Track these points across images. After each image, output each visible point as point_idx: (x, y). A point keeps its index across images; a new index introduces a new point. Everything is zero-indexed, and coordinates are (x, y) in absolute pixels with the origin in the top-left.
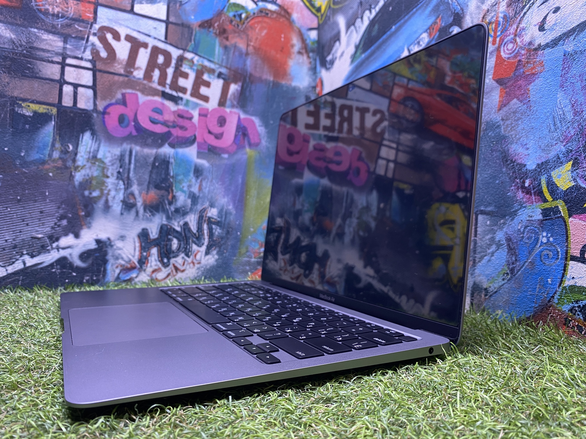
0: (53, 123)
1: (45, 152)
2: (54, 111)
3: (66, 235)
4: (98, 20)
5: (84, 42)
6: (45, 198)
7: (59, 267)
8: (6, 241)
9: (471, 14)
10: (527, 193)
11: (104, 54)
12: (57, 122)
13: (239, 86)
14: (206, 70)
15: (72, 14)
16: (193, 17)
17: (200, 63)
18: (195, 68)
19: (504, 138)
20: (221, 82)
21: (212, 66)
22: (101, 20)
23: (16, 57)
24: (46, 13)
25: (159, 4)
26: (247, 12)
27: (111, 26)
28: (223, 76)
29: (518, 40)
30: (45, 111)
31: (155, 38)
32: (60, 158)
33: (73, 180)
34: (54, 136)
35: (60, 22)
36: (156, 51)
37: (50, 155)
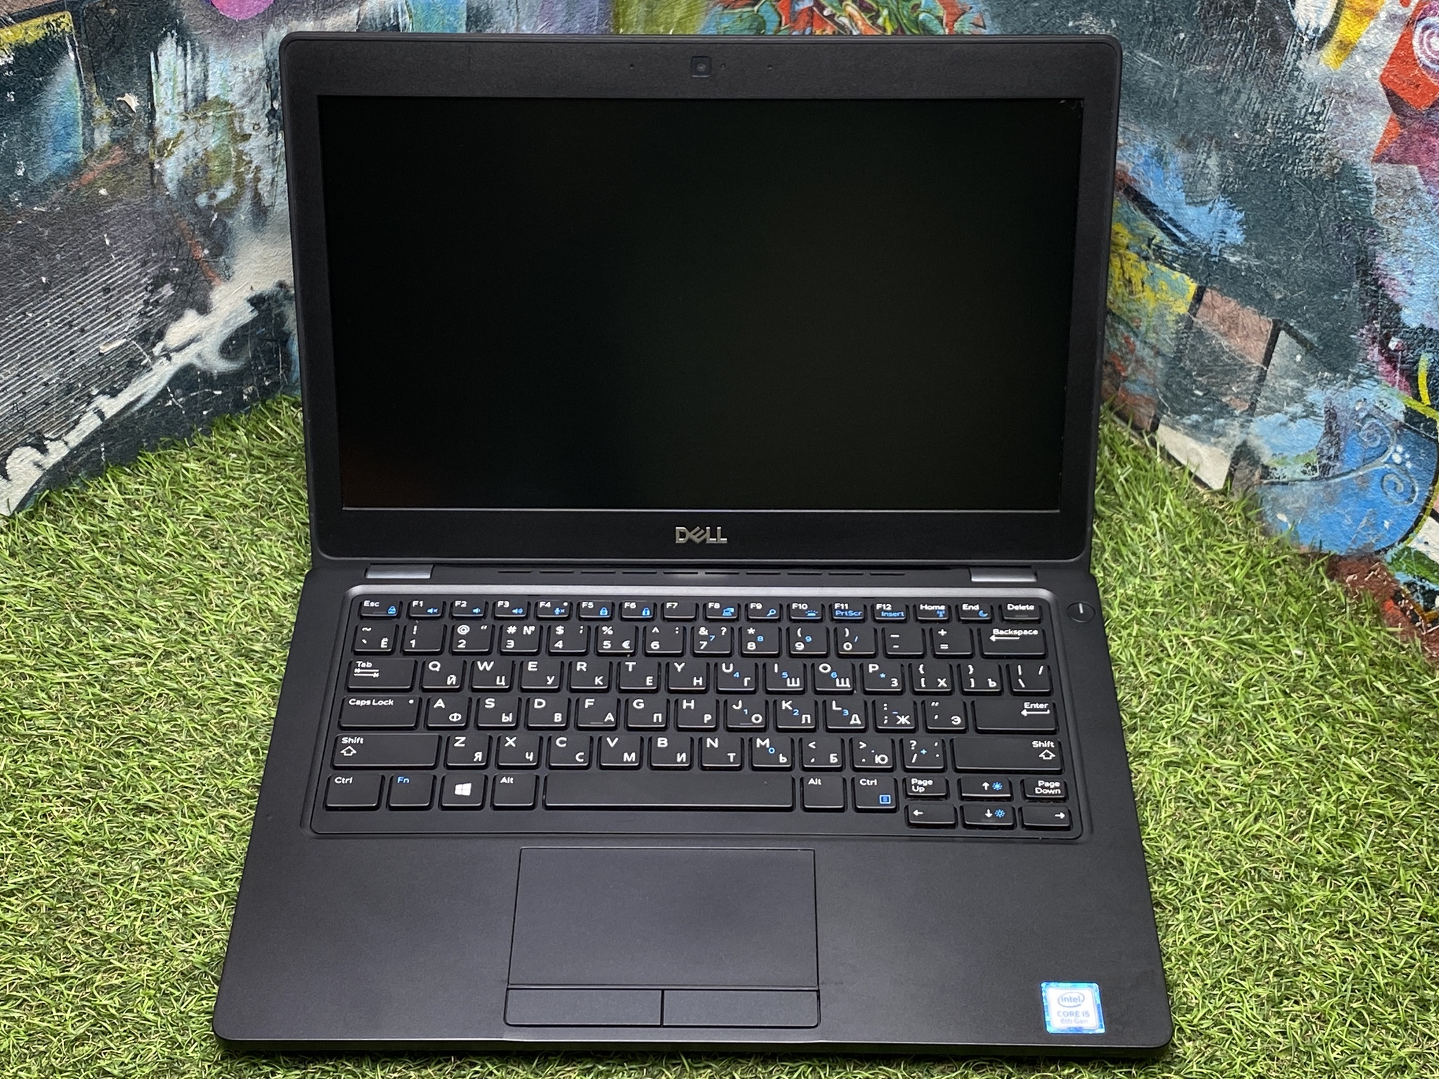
0: (72, 55)
1: (72, 141)
2: (66, 21)
3: (178, 316)
6: (104, 254)
7: (178, 391)
8: (46, 384)
10: (1389, 361)
12: (81, 50)
30: (41, 33)
32: (115, 141)
33: (161, 182)
34: (83, 91)
37: (88, 146)
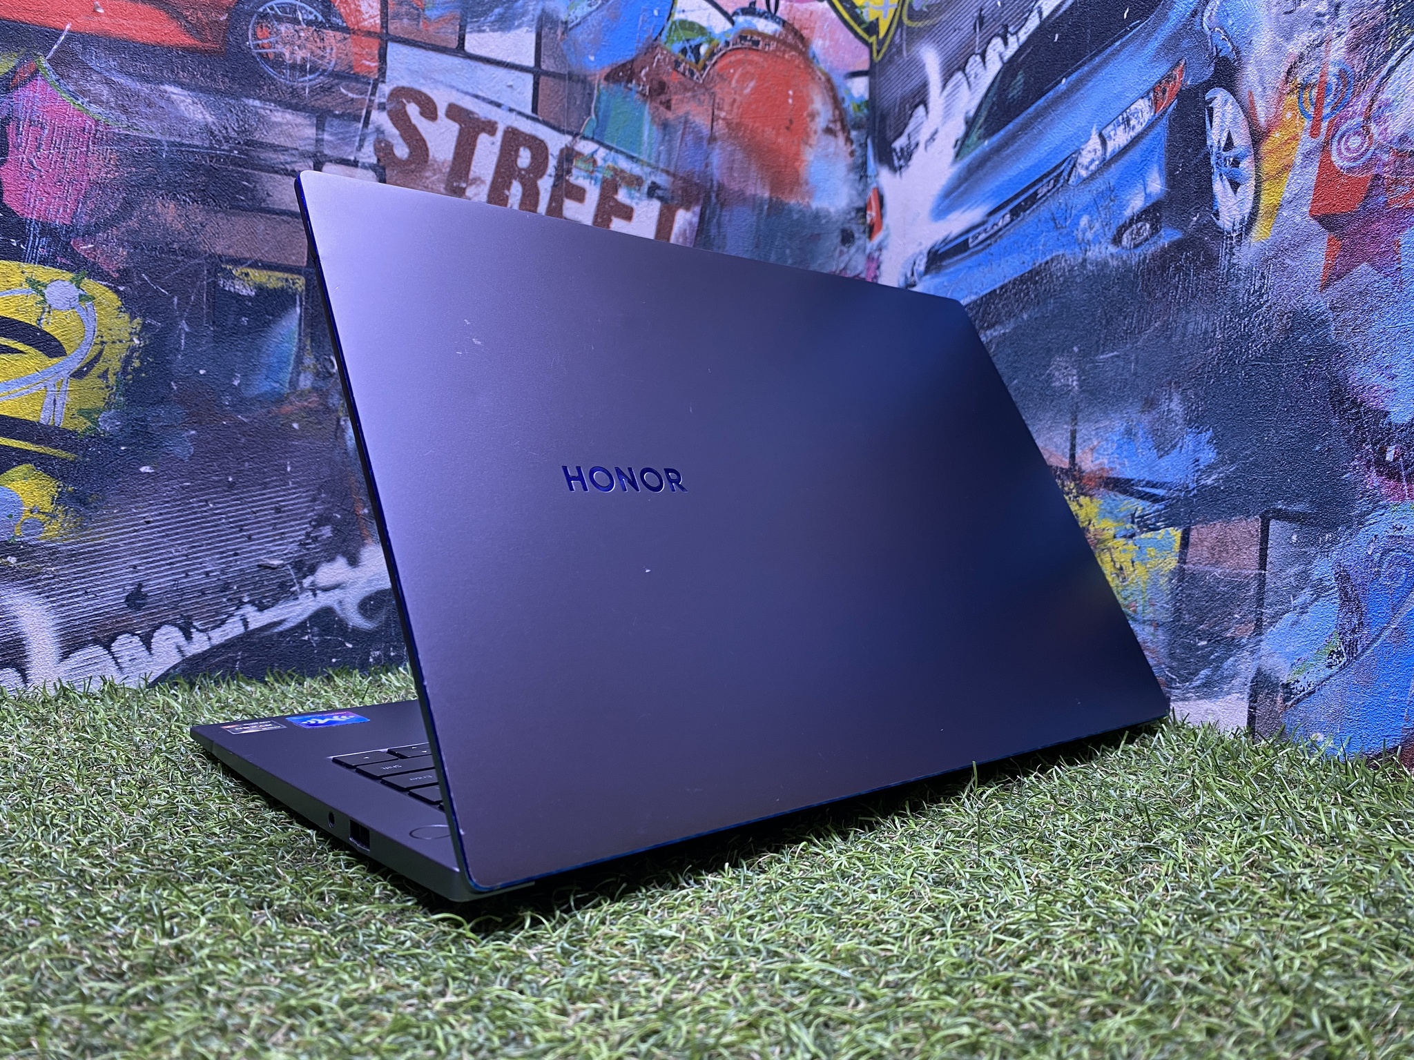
0: (298, 310)
1: (281, 375)
2: (300, 283)
3: (331, 559)
4: (388, 73)
5: (361, 125)
6: (284, 478)
7: (316, 629)
8: (207, 574)
9: (1259, 63)
10: (1390, 477)
11: (401, 151)
12: (306, 309)
13: (694, 213)
14: (623, 178)
15: (333, 63)
16: (592, 58)
17: (610, 163)
18: (600, 176)
19: (1337, 349)
20: (656, 205)
21: (636, 170)
22: (395, 74)
23: (216, 166)
24: (278, 62)
25: (518, 31)
26: (710, 41)
27: (417, 87)
28: (659, 192)
29: (1373, 128)
30: (280, 284)
31: (511, 110)
32: (315, 389)
33: (342, 437)
34: (300, 340)
35: (307, 82)
36: (513, 139)
37: (293, 384)
